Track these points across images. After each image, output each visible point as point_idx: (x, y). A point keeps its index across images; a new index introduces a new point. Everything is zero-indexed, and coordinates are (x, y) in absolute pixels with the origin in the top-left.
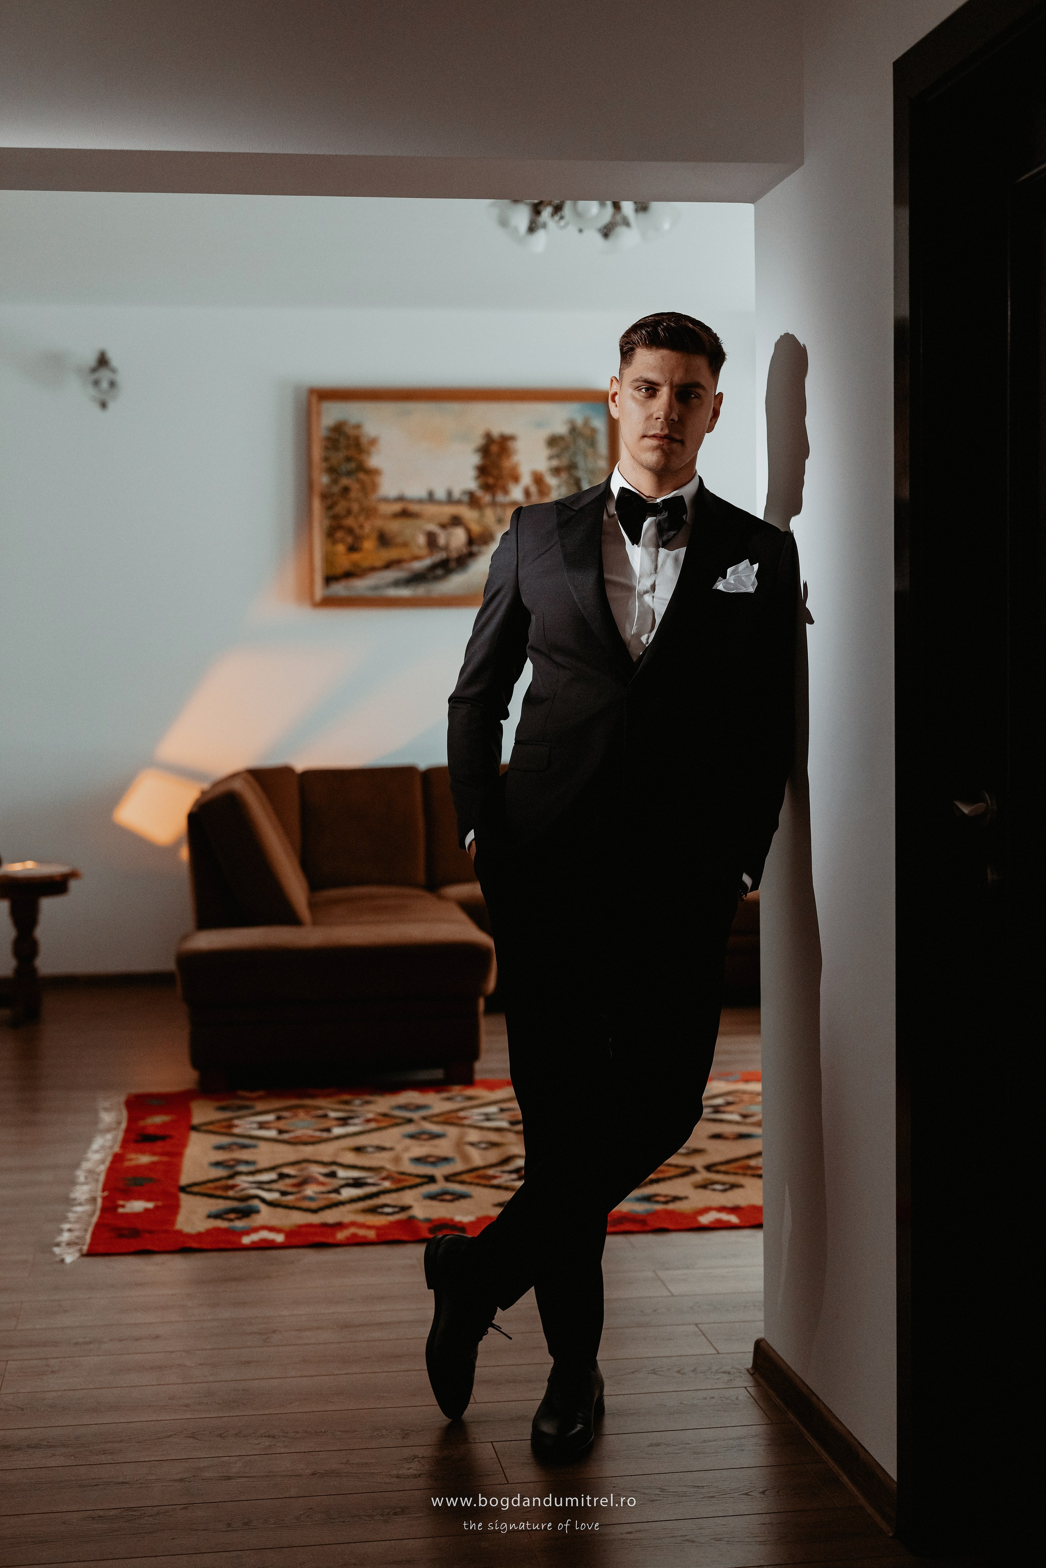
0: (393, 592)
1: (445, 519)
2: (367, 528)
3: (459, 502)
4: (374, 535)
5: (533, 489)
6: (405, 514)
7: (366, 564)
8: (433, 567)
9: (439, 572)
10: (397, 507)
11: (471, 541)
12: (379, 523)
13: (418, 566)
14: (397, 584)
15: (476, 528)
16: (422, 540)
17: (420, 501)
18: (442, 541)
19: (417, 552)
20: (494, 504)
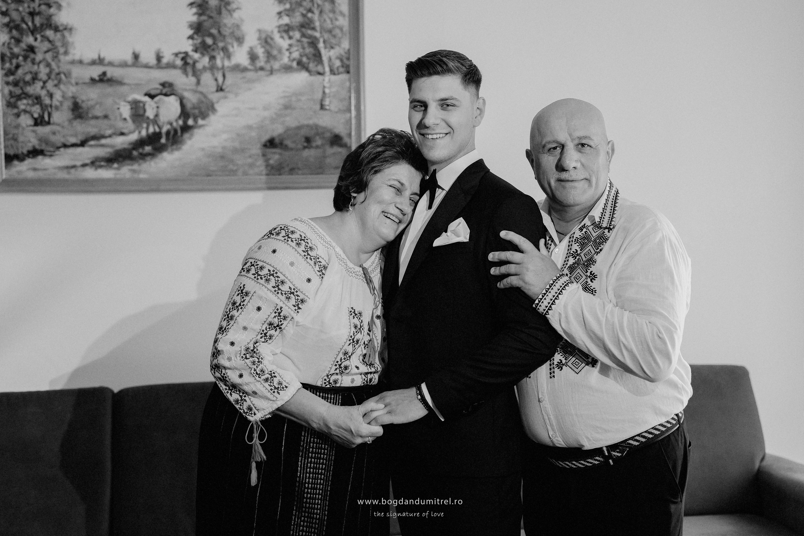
0: (90, 173)
1: (155, 87)
2: (58, 96)
3: (171, 66)
4: (68, 104)
5: (260, 51)
6: (103, 79)
7: (58, 139)
8: (141, 143)
9: (148, 149)
10: (96, 72)
11: (185, 114)
12: (71, 90)
13: (120, 142)
14: (94, 163)
15: (191, 98)
16: (126, 111)
17: (124, 65)
18: (150, 113)
19: (120, 125)
20: (212, 68)
